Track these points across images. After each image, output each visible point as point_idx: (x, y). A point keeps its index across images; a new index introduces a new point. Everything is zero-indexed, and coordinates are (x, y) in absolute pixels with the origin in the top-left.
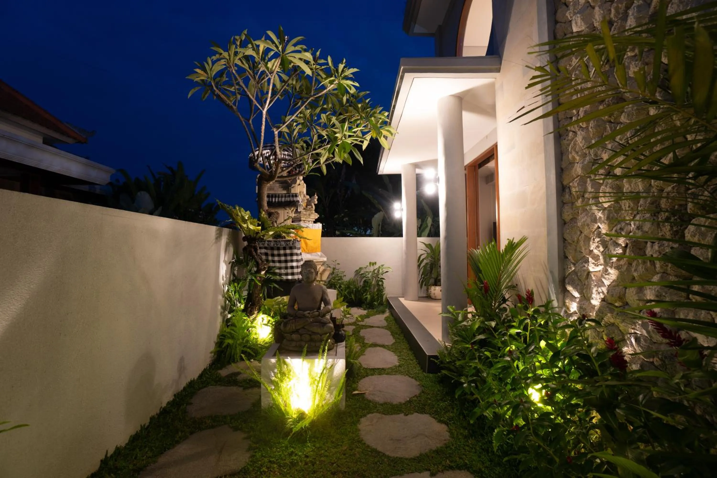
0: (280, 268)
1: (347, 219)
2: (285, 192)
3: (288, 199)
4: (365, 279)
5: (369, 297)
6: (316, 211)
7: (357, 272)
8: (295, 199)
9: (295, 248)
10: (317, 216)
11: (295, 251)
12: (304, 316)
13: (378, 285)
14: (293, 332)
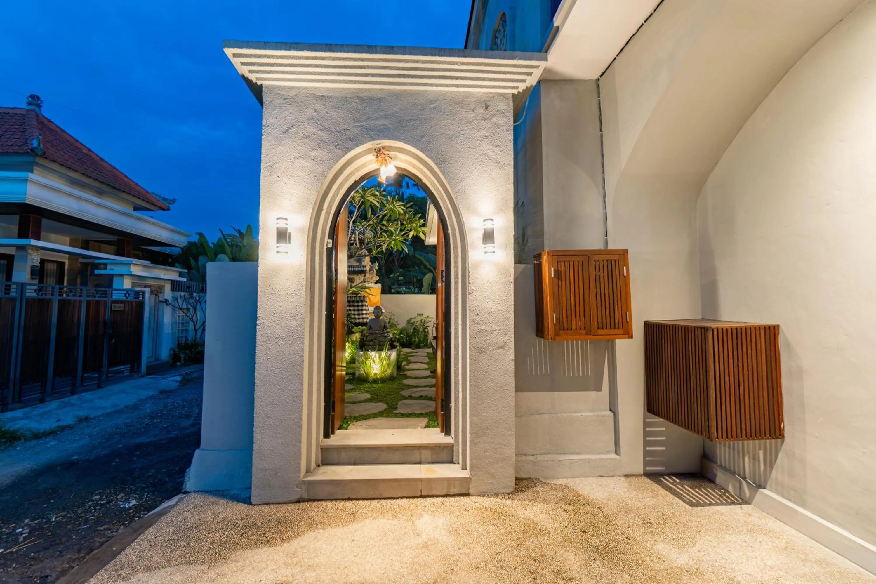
0: (354, 315)
1: (402, 278)
2: (358, 264)
3: (360, 269)
4: (414, 326)
5: (416, 339)
6: (377, 275)
7: (409, 322)
8: (365, 269)
9: (365, 301)
10: (377, 278)
11: (364, 303)
12: (376, 333)
13: (425, 332)
14: (370, 341)
